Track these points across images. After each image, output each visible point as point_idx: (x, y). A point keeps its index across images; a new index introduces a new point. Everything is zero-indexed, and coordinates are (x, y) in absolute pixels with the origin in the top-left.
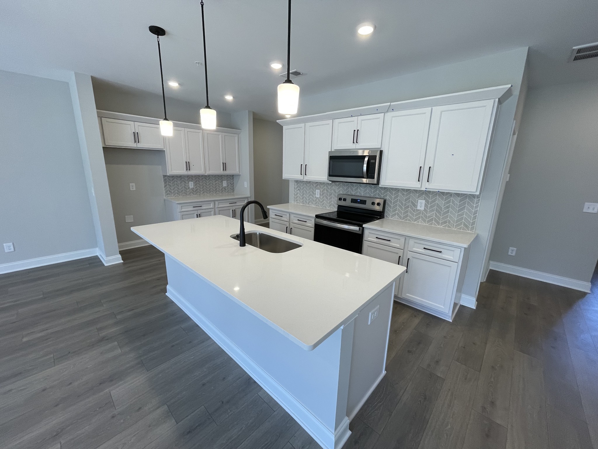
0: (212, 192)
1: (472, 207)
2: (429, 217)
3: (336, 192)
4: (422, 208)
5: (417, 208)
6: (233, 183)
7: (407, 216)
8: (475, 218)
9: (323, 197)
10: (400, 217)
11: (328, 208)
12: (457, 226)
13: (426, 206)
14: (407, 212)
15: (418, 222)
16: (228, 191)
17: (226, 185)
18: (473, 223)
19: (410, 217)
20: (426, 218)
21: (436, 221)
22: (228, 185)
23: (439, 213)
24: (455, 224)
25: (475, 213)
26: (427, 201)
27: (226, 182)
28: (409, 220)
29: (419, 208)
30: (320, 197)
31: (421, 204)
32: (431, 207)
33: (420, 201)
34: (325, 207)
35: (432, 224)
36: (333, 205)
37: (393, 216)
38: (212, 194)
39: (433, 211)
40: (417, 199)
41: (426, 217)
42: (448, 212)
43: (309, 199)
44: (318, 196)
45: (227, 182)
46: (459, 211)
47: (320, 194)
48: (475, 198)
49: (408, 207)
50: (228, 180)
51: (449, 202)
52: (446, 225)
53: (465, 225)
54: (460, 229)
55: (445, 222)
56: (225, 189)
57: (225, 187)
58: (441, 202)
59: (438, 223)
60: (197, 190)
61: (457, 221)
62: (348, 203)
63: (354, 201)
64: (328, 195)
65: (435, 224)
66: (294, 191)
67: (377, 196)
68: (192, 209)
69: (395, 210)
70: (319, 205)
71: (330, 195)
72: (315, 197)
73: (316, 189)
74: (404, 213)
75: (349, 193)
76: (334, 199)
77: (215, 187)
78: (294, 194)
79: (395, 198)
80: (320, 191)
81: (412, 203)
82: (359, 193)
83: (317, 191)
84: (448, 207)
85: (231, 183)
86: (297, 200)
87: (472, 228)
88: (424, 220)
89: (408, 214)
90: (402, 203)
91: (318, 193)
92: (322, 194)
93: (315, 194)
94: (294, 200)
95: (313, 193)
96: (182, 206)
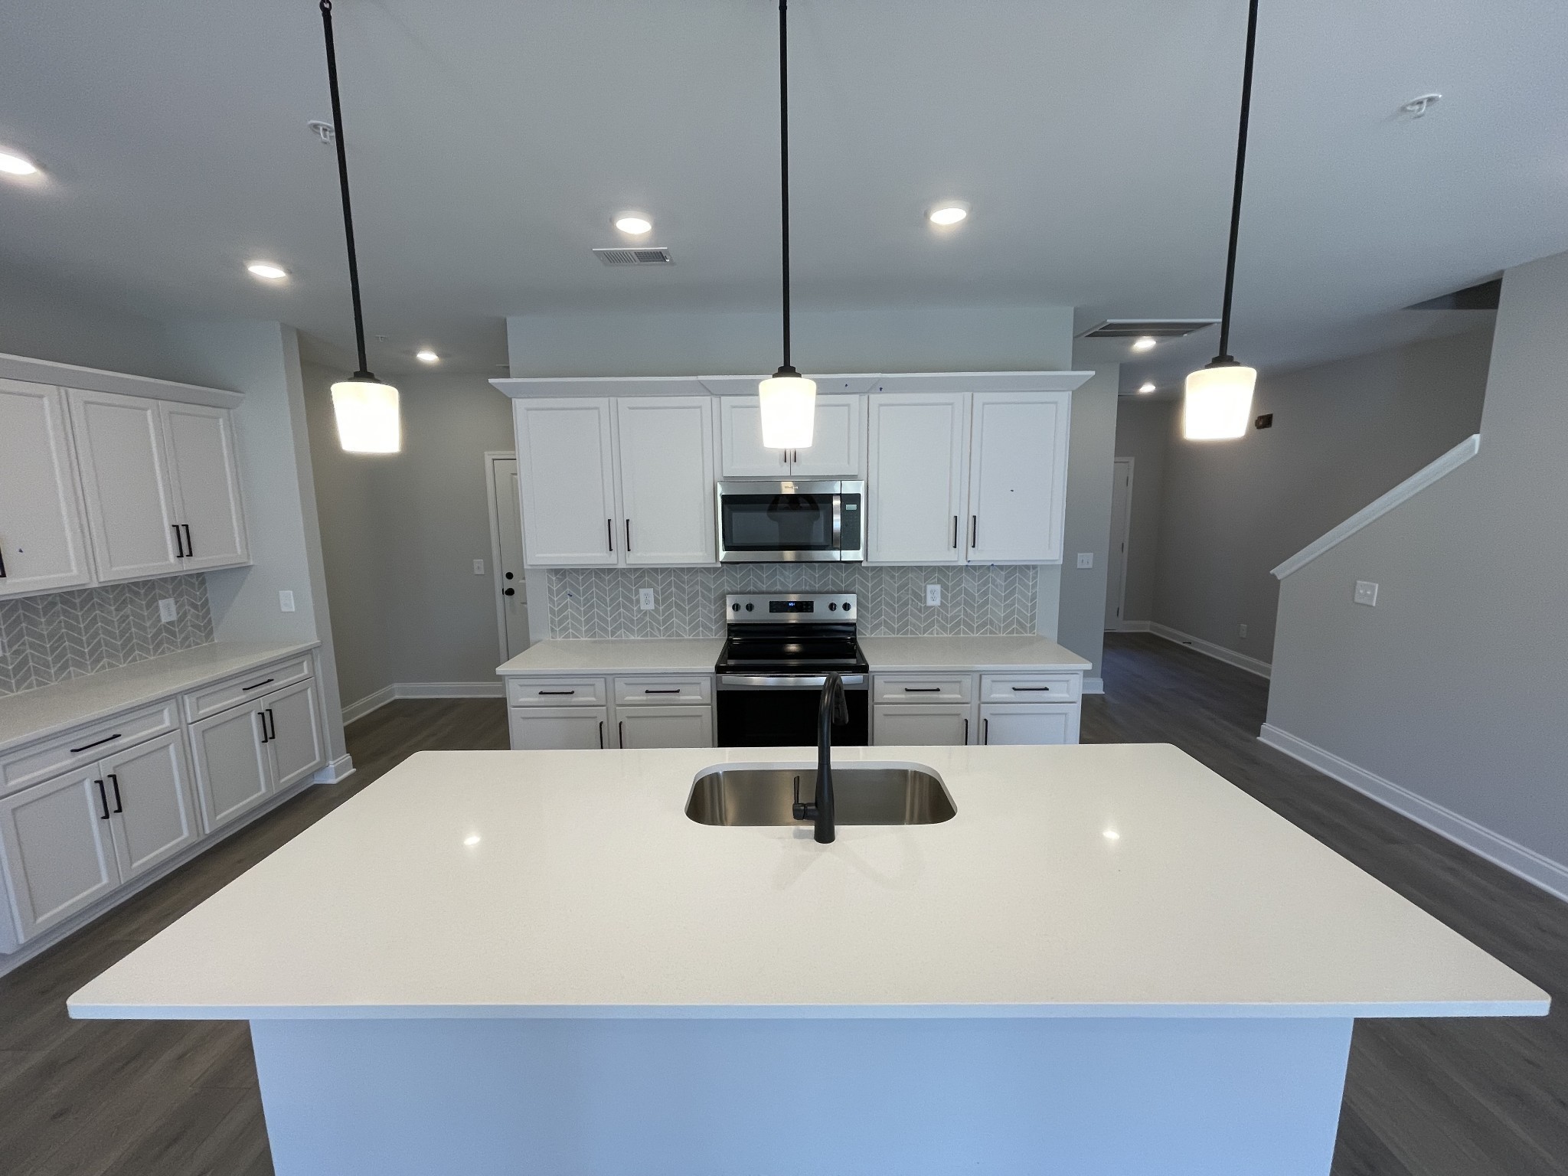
0: (110, 656)
1: (1026, 586)
2: (953, 618)
3: (709, 590)
4: (937, 602)
5: (925, 602)
6: (206, 603)
7: (906, 624)
8: (1034, 607)
9: (670, 606)
10: (892, 630)
11: (686, 637)
12: (1006, 627)
13: (943, 596)
14: (906, 614)
15: (932, 633)
16: (186, 638)
17: (174, 617)
18: (1033, 618)
19: (914, 625)
20: (947, 623)
21: (966, 624)
22: (185, 614)
23: (972, 607)
24: (1002, 625)
25: (1034, 597)
26: (945, 587)
27: (171, 601)
28: (912, 633)
29: (930, 603)
30: (656, 610)
31: (933, 596)
32: (954, 597)
33: (929, 587)
34: (680, 635)
35: (958, 633)
36: (705, 627)
37: (876, 627)
38: (111, 665)
39: (958, 604)
40: (923, 585)
41: (946, 619)
42: (986, 602)
43: (614, 620)
44: (651, 606)
45: (176, 603)
46: (1006, 598)
47: (656, 601)
48: (1029, 569)
49: (906, 604)
50: (181, 595)
51: (986, 583)
52: (986, 630)
53: (1019, 622)
54: (1012, 632)
55: (984, 625)
56: (173, 634)
57: (171, 623)
58: (970, 584)
59: (971, 629)
60: (25, 661)
61: (1006, 618)
62: (762, 614)
63: (777, 607)
64: (683, 600)
65: (964, 633)
66: (551, 600)
67: (830, 587)
68: (69, 761)
69: (879, 615)
70: (656, 633)
71: (690, 600)
72: (639, 611)
73: (640, 587)
74: (900, 619)
75: (751, 588)
76: (704, 606)
77: (122, 633)
78: (552, 611)
79: (874, 587)
80: (655, 592)
81: (915, 594)
82: (782, 583)
83: (642, 591)
84: (985, 593)
85: (195, 606)
86: (566, 629)
87: (1033, 628)
88: (944, 628)
89: (908, 620)
90: (892, 597)
91: (647, 599)
92: (661, 599)
93: (638, 601)
94: (553, 630)
95: (631, 601)
96: (5, 767)
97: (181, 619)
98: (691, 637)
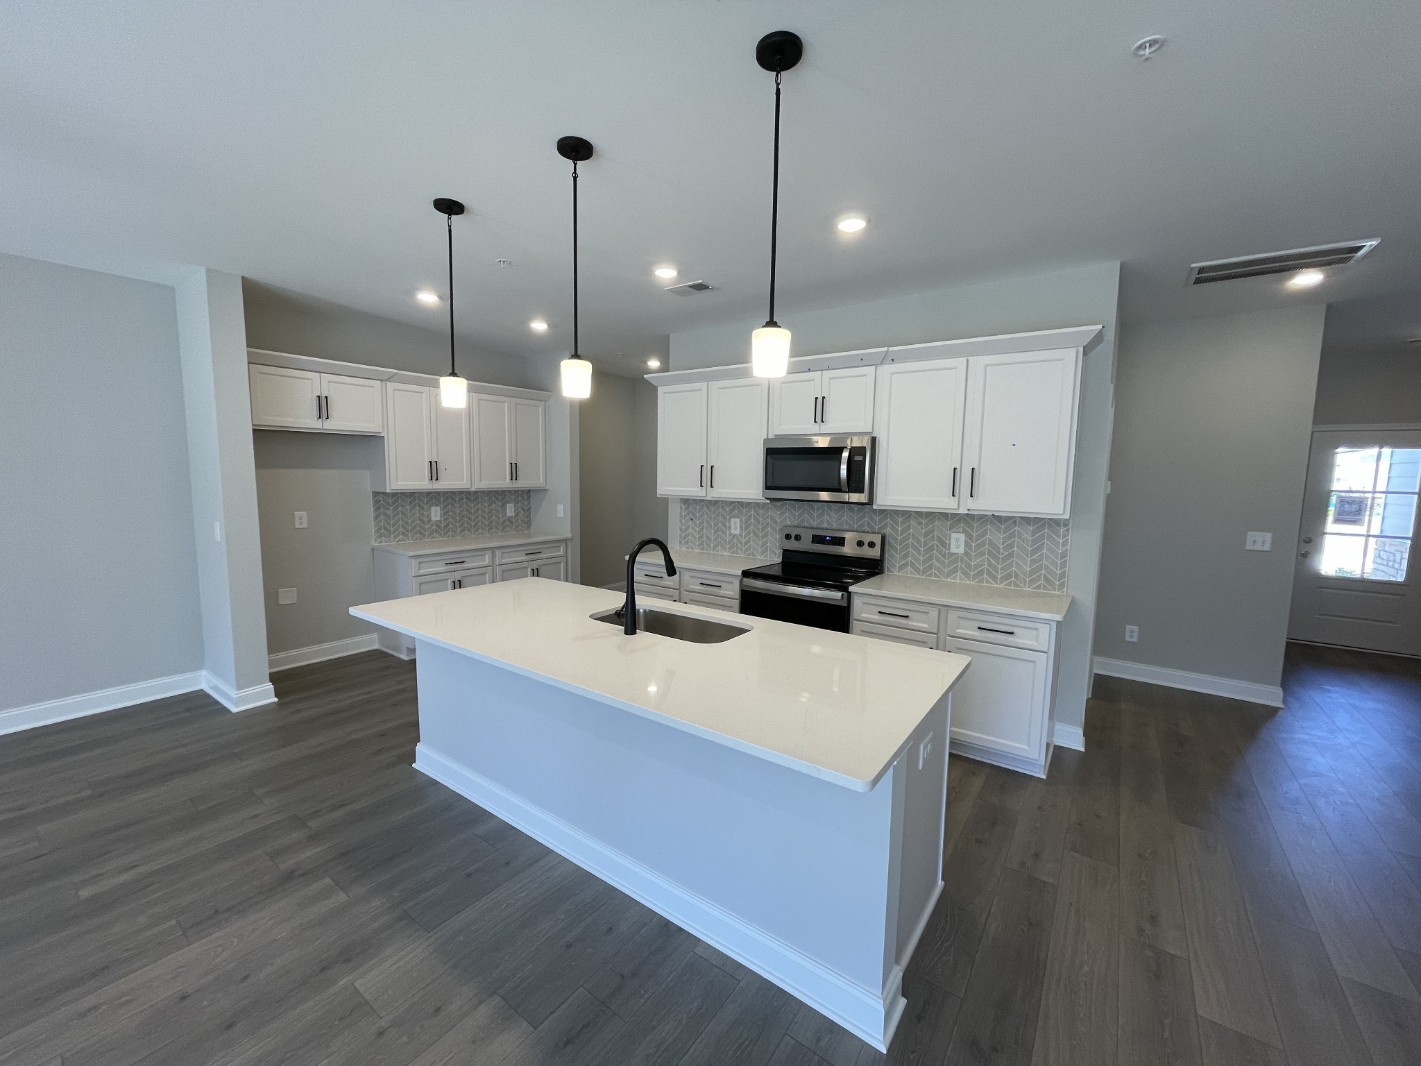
0: (482, 528)
1: (1057, 544)
2: (976, 567)
3: (776, 523)
4: (961, 550)
5: (949, 549)
6: (529, 509)
7: (930, 567)
8: (1064, 565)
9: (749, 533)
10: (917, 570)
11: (759, 557)
12: (1032, 581)
13: (966, 544)
14: (930, 558)
15: (954, 578)
16: (517, 527)
17: (513, 514)
18: (1062, 576)
19: (938, 569)
20: (970, 571)
21: (989, 574)
22: (518, 514)
23: (995, 557)
24: (1028, 580)
25: (1064, 556)
26: (969, 536)
27: (512, 505)
28: (936, 576)
29: (953, 550)
30: (741, 534)
31: (957, 542)
32: (978, 546)
33: (954, 536)
34: (753, 555)
35: (982, 581)
36: (772, 551)
37: (902, 568)
38: (482, 534)
39: (982, 554)
40: (948, 533)
41: (969, 567)
42: (1011, 555)
43: (715, 540)
44: (738, 532)
45: (515, 506)
46: (1033, 552)
47: (741, 527)
48: (1059, 526)
49: (931, 549)
50: (518, 503)
51: (1012, 536)
52: (1011, 582)
53: (1046, 579)
54: (1038, 587)
55: (1009, 576)
56: (512, 523)
57: (512, 517)
58: (996, 536)
59: (995, 578)
60: (448, 524)
61: (1031, 573)
62: (806, 545)
63: (818, 539)
64: (758, 529)
65: (988, 582)
66: (681, 521)
67: (866, 528)
68: (443, 568)
69: (906, 556)
70: (740, 552)
71: (763, 529)
72: (730, 534)
73: (732, 517)
74: (925, 562)
75: (805, 524)
76: (772, 536)
77: (489, 518)
78: (681, 529)
79: (903, 532)
80: (741, 521)
81: (939, 539)
82: (828, 523)
83: (733, 520)
84: (1011, 546)
85: (523, 509)
86: (687, 542)
87: (1062, 586)
88: (966, 575)
89: (933, 563)
90: (919, 542)
91: (735, 526)
92: (745, 527)
93: (730, 528)
94: (680, 542)
95: (725, 526)
96: (420, 563)
97: (517, 515)
98: (762, 558)
